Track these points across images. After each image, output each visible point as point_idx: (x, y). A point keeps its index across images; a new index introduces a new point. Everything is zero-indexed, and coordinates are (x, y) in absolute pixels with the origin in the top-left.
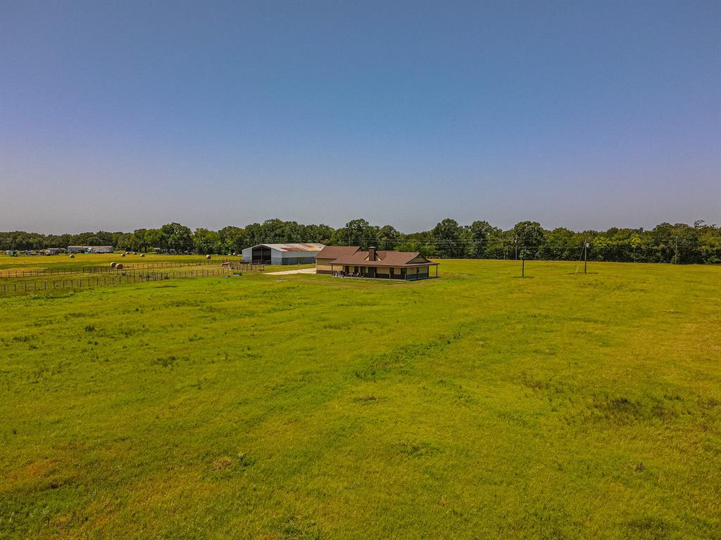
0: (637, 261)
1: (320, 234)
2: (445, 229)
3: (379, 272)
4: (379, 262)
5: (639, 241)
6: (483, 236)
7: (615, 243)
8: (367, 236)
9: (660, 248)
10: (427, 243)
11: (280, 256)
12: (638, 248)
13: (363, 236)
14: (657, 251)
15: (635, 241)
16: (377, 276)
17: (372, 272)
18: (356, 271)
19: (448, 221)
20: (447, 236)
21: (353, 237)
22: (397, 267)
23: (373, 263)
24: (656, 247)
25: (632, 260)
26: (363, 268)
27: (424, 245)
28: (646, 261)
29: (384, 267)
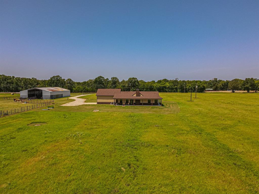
0: (168, 92)
3: (141, 102)
4: (141, 97)
5: (169, 85)
7: (162, 86)
9: (175, 87)
11: (49, 94)
12: (169, 87)
14: (174, 88)
15: (167, 85)
16: (141, 104)
17: (138, 102)
18: (127, 102)
22: (152, 100)
23: (138, 98)
24: (174, 87)
25: (167, 92)
26: (132, 100)
28: (171, 92)
29: (145, 100)
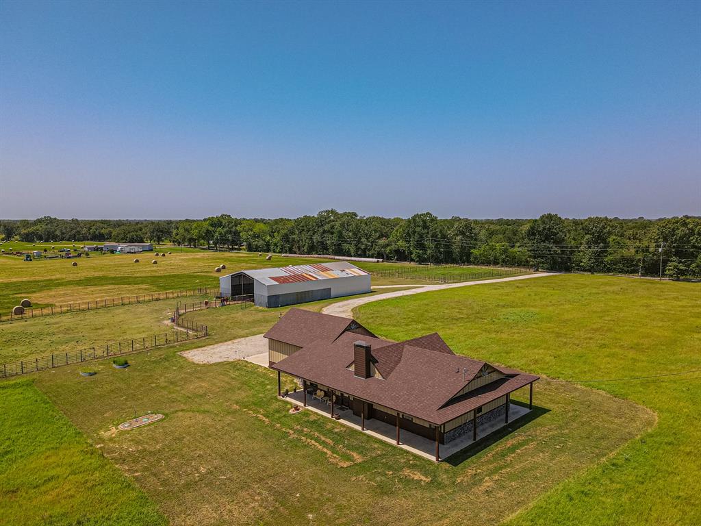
1: (376, 231)
2: (544, 229)
6: (604, 241)
8: (434, 236)
10: (518, 244)
13: (429, 236)
19: (550, 217)
20: (547, 238)
21: (417, 236)
27: (513, 246)
